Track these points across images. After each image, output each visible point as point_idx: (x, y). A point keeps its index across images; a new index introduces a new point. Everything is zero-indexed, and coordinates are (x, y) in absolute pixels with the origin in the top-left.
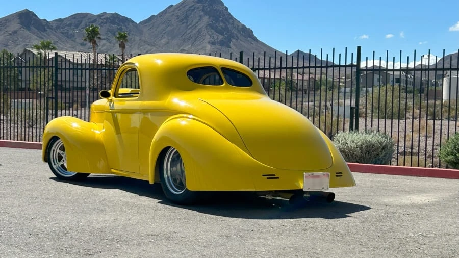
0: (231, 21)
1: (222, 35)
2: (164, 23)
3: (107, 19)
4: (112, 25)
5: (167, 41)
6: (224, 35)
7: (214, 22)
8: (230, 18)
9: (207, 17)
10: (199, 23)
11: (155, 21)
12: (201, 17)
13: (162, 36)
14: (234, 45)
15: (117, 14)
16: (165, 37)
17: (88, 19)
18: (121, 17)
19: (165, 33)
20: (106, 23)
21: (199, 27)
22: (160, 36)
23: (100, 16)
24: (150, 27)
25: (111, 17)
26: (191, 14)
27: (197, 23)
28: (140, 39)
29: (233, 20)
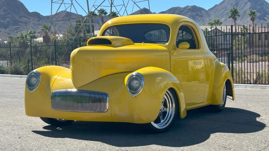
0: (265, 4)
1: (259, 12)
2: (223, 9)
3: (189, 9)
4: (192, 13)
5: (226, 19)
6: (261, 13)
7: (254, 5)
8: (264, 2)
9: (250, 3)
10: (245, 7)
11: (217, 7)
12: (246, 3)
13: (222, 16)
14: (267, 18)
15: (195, 6)
16: (224, 17)
17: (179, 10)
18: (197, 7)
19: (224, 14)
20: (189, 12)
21: (245, 9)
22: (221, 16)
23: (185, 8)
24: (214, 12)
25: (191, 8)
26: (239, 2)
27: (244, 7)
28: (209, 20)
29: (266, 3)
